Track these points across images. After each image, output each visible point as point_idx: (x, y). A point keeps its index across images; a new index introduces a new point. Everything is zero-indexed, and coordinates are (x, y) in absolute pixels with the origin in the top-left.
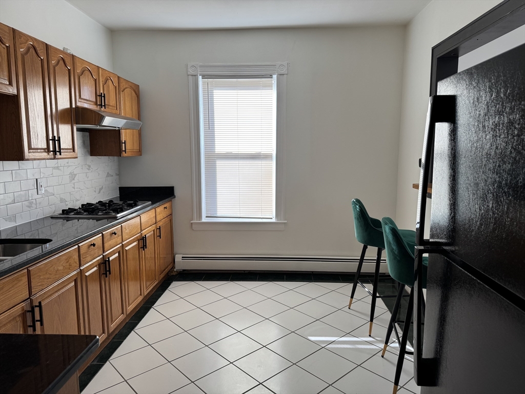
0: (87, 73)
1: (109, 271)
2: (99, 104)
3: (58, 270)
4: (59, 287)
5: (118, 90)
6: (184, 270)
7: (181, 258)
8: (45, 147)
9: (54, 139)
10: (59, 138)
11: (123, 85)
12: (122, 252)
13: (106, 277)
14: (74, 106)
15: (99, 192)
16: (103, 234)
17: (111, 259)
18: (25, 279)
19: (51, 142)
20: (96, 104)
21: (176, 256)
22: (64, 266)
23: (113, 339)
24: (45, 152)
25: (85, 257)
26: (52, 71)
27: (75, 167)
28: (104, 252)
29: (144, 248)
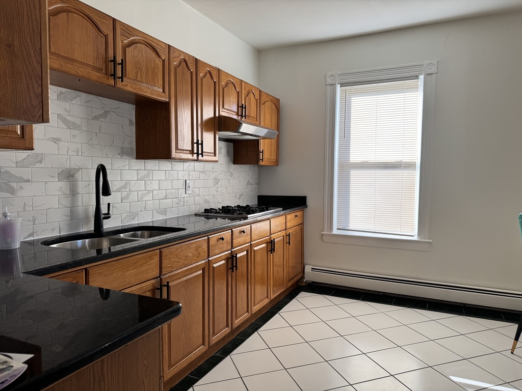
0: (231, 85)
1: (236, 267)
2: (240, 114)
3: (187, 256)
4: (188, 273)
5: (259, 103)
6: (313, 282)
7: (311, 270)
8: (190, 149)
9: (197, 143)
10: (202, 141)
11: (264, 98)
12: (250, 250)
13: (233, 271)
14: (217, 115)
15: (240, 198)
16: (232, 231)
17: (238, 256)
18: (157, 259)
19: (195, 145)
20: (238, 114)
21: (306, 266)
22: (193, 254)
23: (238, 335)
24: (190, 153)
25: (213, 249)
26: (199, 82)
27: (219, 173)
28: (232, 247)
29: (271, 251)
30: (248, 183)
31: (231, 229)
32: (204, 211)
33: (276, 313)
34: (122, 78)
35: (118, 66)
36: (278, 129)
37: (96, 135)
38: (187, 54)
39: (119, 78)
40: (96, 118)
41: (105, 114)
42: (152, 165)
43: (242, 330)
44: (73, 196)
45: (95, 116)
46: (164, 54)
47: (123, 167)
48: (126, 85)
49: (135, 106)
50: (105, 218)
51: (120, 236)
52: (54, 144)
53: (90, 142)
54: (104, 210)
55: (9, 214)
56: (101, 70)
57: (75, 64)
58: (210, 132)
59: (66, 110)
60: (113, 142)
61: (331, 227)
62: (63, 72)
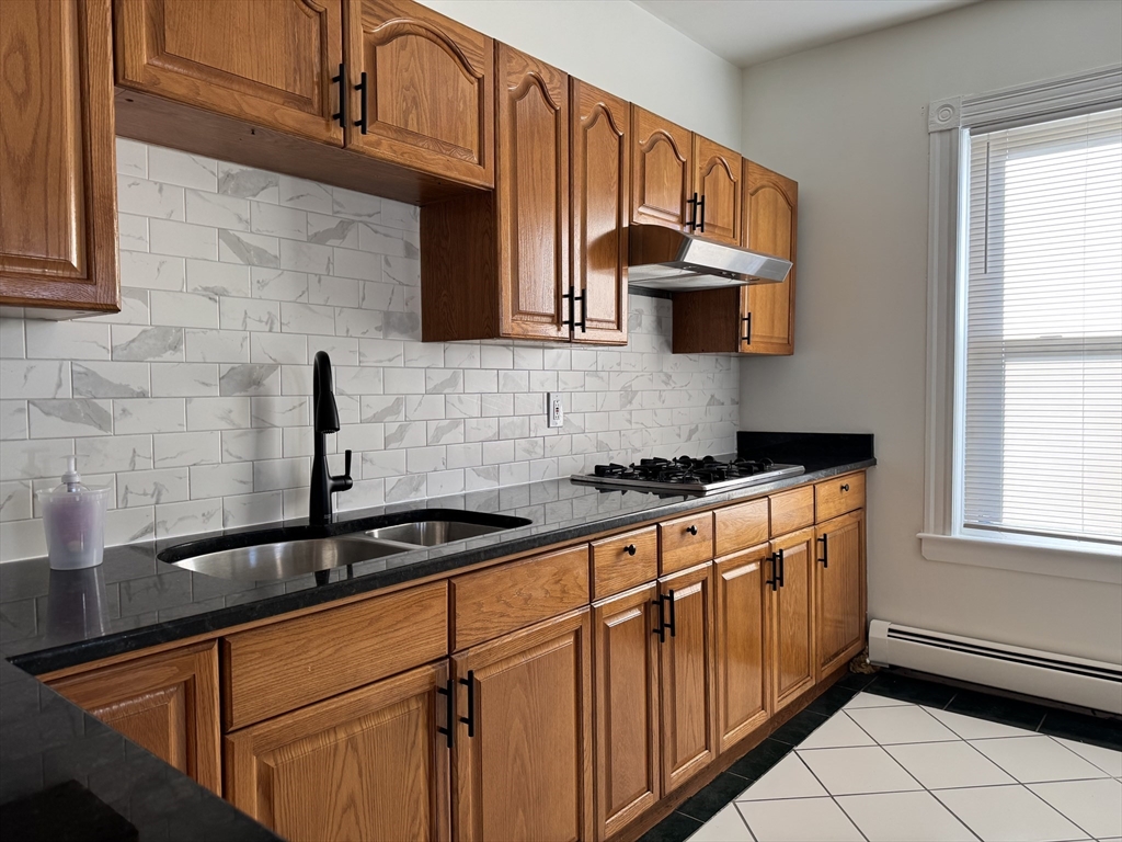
0: (663, 146)
1: (672, 626)
2: (688, 220)
3: (528, 599)
4: (532, 643)
5: (741, 192)
6: (893, 667)
7: (887, 633)
8: (552, 311)
9: (571, 296)
10: (584, 292)
11: (754, 179)
12: (711, 581)
13: (663, 640)
14: (625, 224)
15: (689, 438)
16: (659, 528)
17: (677, 596)
18: (441, 606)
19: (566, 302)
20: (682, 222)
21: (874, 622)
22: (547, 592)
23: (681, 808)
24: (552, 323)
25: (606, 576)
26: (578, 138)
27: (635, 375)
28: (660, 573)
29: (774, 583)
30: (713, 401)
31: (657, 524)
32: (593, 472)
33: (789, 749)
34: (362, 123)
35: (353, 93)
36: (793, 256)
37: (319, 281)
38: (544, 64)
39: (357, 124)
40: (319, 238)
41: (343, 228)
42: (464, 355)
43: (692, 792)
44: (259, 432)
45: (316, 234)
46: (483, 63)
47: (390, 360)
48: (378, 144)
49: (418, 209)
50: (336, 488)
51: (371, 535)
52: (211, 302)
53: (304, 299)
54: (335, 467)
55: (77, 479)
56: (308, 102)
57: (236, 87)
58: (607, 271)
59: (240, 219)
60: (364, 299)
61: (946, 519)
62: (202, 107)
